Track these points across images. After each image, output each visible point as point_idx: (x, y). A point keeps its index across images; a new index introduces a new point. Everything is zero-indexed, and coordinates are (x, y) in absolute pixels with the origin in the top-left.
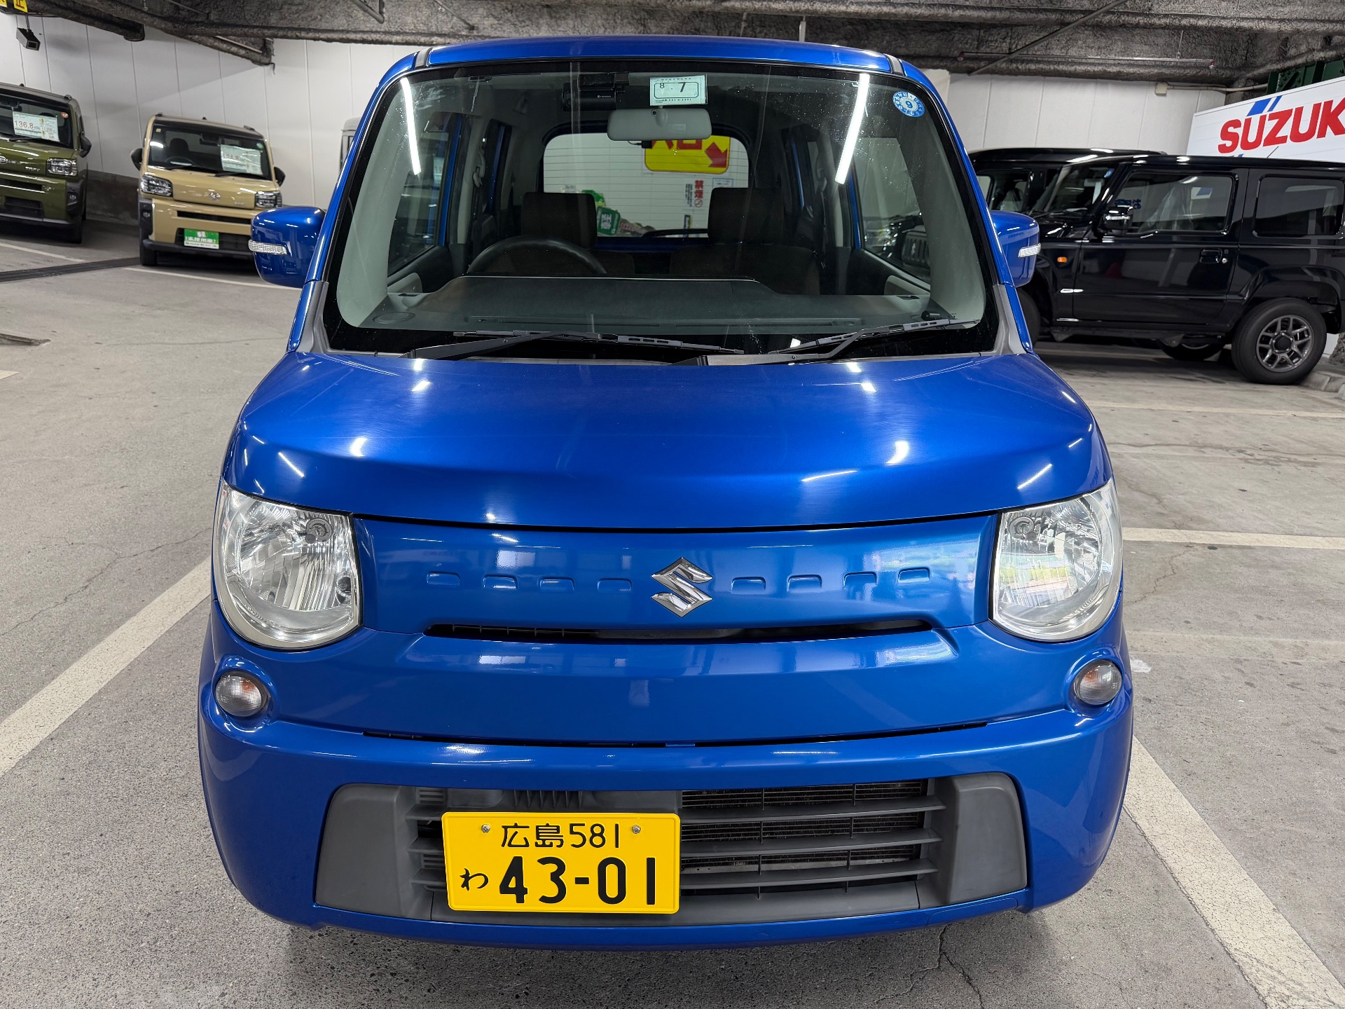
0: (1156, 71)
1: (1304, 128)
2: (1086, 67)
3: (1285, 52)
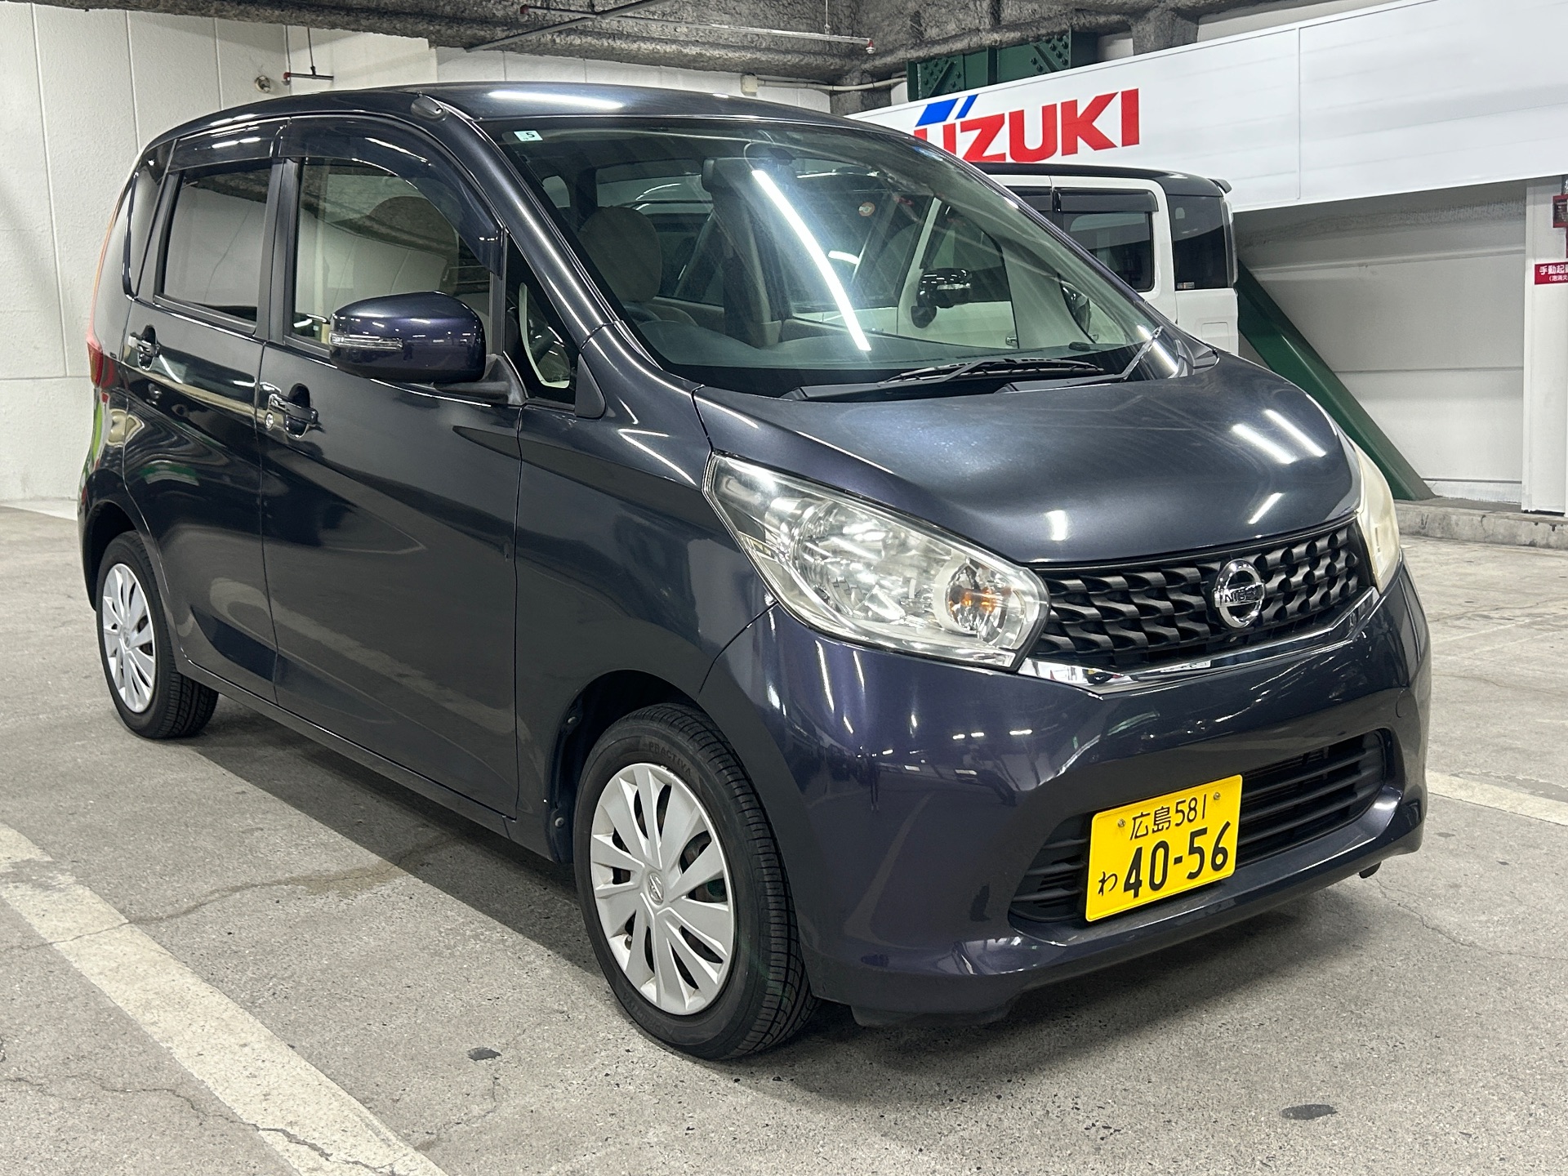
1: (1033, 139)
3: (921, 33)
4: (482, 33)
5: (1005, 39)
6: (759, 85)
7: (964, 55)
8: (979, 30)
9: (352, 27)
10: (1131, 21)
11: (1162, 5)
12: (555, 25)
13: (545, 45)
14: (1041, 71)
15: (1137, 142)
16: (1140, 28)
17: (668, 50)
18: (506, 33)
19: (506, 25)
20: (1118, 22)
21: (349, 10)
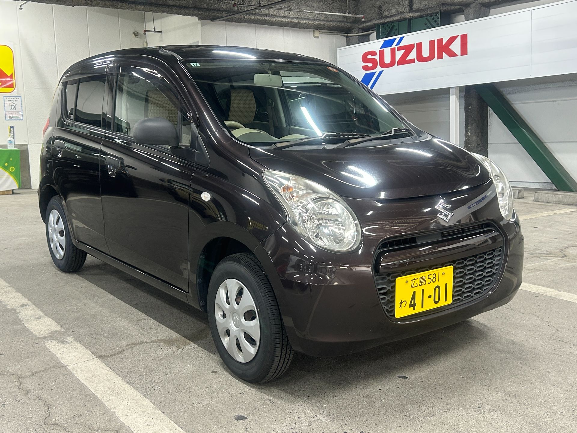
0: (316, 23)
1: (426, 53)
2: (281, 19)
3: (382, 14)
4: (218, 14)
5: (414, 16)
6: (320, 34)
7: (398, 22)
8: (404, 12)
9: (170, 12)
10: (464, 8)
11: (476, 2)
12: (244, 11)
13: (241, 19)
14: (428, 28)
15: (467, 54)
16: (467, 11)
17: (286, 21)
18: (227, 14)
19: (227, 12)
20: (458, 9)
21: (169, 6)
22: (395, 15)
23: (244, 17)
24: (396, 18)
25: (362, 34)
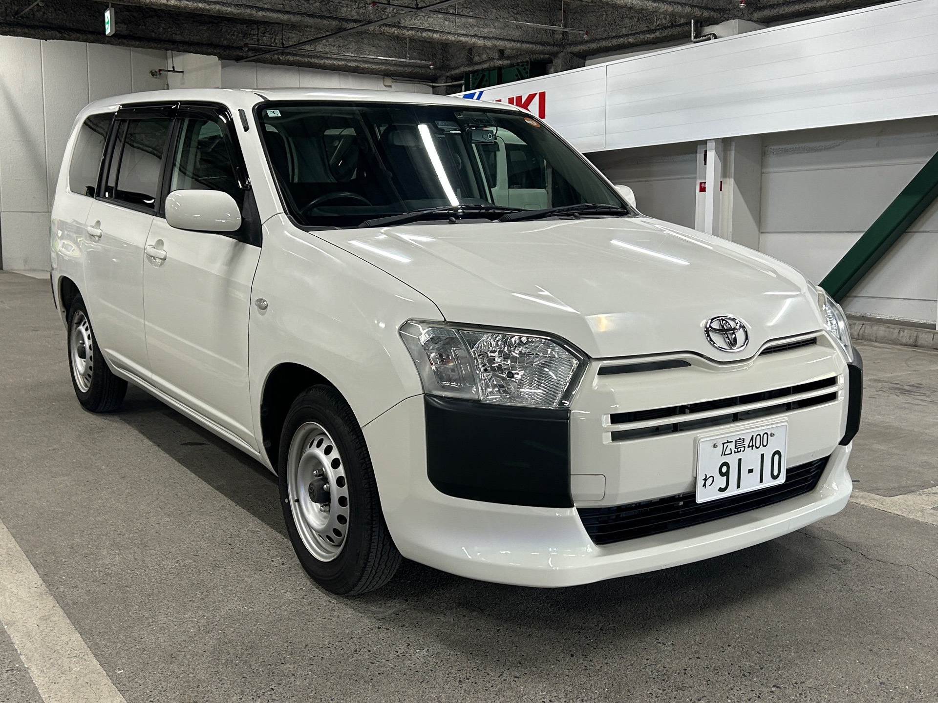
3: (472, 59)
4: (241, 54)
5: (504, 64)
6: (392, 82)
7: (489, 71)
8: (495, 59)
10: (552, 58)
13: (276, 60)
15: (544, 117)
16: (556, 61)
17: (340, 64)
18: (253, 54)
20: (548, 59)
21: (174, 42)
22: (485, 62)
23: (279, 58)
24: (485, 66)
25: (451, 84)
